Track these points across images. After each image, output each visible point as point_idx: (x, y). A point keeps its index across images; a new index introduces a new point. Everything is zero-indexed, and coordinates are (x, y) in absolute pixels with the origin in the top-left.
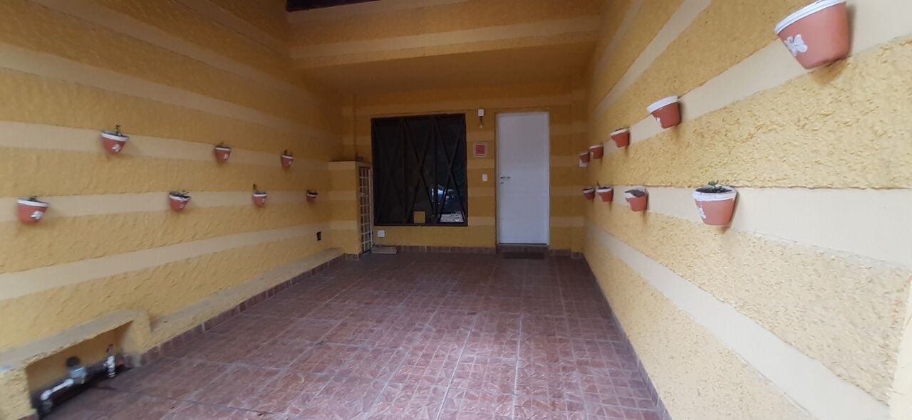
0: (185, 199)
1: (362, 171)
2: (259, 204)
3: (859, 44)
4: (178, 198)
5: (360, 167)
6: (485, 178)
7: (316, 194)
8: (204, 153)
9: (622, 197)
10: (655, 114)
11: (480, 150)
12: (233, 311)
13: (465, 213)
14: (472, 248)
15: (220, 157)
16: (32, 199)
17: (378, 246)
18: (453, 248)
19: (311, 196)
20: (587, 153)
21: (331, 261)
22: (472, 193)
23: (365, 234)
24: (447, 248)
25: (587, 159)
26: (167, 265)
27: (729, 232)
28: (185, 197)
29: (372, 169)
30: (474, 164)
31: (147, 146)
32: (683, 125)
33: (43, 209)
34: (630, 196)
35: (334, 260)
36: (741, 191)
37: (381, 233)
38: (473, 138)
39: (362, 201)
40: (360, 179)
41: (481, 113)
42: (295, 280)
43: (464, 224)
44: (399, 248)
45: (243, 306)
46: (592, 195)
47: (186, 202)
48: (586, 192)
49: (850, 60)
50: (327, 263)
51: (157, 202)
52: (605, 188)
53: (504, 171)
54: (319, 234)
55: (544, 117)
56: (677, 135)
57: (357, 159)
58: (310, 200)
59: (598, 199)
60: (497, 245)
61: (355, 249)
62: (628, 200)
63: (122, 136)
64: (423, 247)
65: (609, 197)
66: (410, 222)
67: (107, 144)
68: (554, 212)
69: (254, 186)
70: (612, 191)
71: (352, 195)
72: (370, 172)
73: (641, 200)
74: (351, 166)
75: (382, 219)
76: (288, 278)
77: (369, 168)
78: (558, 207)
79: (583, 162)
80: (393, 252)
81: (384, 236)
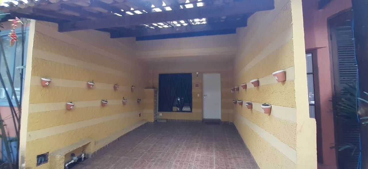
1: (155, 92)
2: (124, 104)
5: (155, 91)
6: (198, 95)
7: (141, 100)
8: (111, 87)
9: (245, 104)
10: (252, 83)
11: (197, 86)
13: (191, 108)
14: (193, 120)
15: (116, 88)
16: (71, 103)
17: (159, 119)
18: (187, 120)
19: (139, 101)
20: (233, 88)
21: (144, 124)
22: (194, 100)
23: (156, 115)
24: (185, 120)
27: (270, 115)
29: (158, 91)
30: (194, 90)
31: (99, 86)
32: (260, 86)
33: (73, 106)
34: (247, 104)
36: (272, 105)
37: (161, 114)
38: (194, 81)
39: (155, 102)
40: (155, 95)
41: (197, 73)
42: (134, 130)
43: (191, 111)
44: (167, 120)
46: (236, 103)
47: (106, 103)
48: (234, 101)
49: (286, 82)
50: (142, 125)
51: (98, 103)
52: (240, 101)
53: (205, 93)
54: (140, 114)
55: (219, 75)
56: (258, 89)
57: (153, 88)
58: (138, 102)
59: (238, 104)
60: (202, 119)
61: (152, 120)
63: (93, 83)
64: (176, 120)
65: (241, 104)
66: (171, 110)
68: (222, 108)
69: (123, 98)
70: (242, 102)
71: (152, 101)
73: (250, 106)
74: (152, 90)
75: (162, 108)
76: (131, 130)
78: (224, 106)
79: (233, 91)
80: (165, 121)
81: (161, 115)
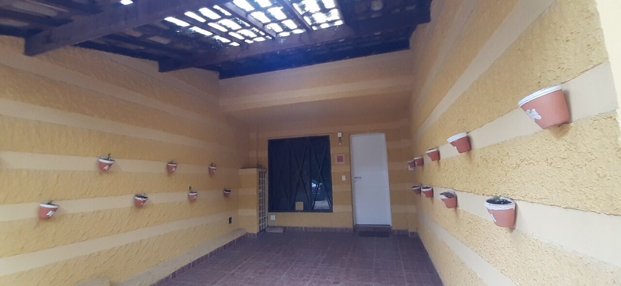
0: (144, 199)
1: (261, 175)
2: (192, 200)
3: (576, 115)
4: (140, 199)
5: (260, 172)
6: (344, 178)
7: (230, 191)
8: (161, 167)
9: (439, 197)
10: (453, 144)
11: (340, 159)
12: (167, 279)
13: (331, 203)
14: (336, 229)
15: (170, 171)
16: (49, 204)
17: (270, 227)
18: (323, 229)
19: (227, 192)
20: (413, 161)
21: (237, 239)
22: (335, 188)
23: (262, 218)
24: (319, 228)
25: (413, 165)
26: (127, 245)
27: (515, 231)
28: (145, 198)
29: (268, 173)
30: (336, 168)
31: (125, 165)
32: (473, 152)
33: (55, 210)
34: (444, 197)
35: (240, 237)
36: (518, 203)
37: (273, 217)
38: (335, 151)
39: (260, 195)
40: (260, 180)
41: (340, 135)
42: (211, 254)
43: (330, 210)
44: (285, 228)
45: (174, 275)
46: (419, 191)
47: (144, 201)
48: (414, 189)
49: (572, 124)
50: (234, 241)
51: (127, 201)
52: (427, 188)
53: (356, 173)
54: (230, 219)
55: (382, 136)
56: (470, 158)
57: (258, 166)
58: (225, 195)
59: (423, 195)
60: (354, 226)
61: (255, 230)
62: (443, 200)
63: (111, 160)
64: (301, 228)
65: (431, 194)
66: (292, 209)
67: (101, 166)
68: (393, 202)
69: (190, 187)
70: (432, 190)
71: (253, 192)
72: (267, 175)
73: (452, 200)
74: (254, 171)
75: (274, 207)
76: (207, 252)
77: (266, 172)
78: (396, 198)
79: (411, 167)
80: (281, 231)
81: (274, 219)
